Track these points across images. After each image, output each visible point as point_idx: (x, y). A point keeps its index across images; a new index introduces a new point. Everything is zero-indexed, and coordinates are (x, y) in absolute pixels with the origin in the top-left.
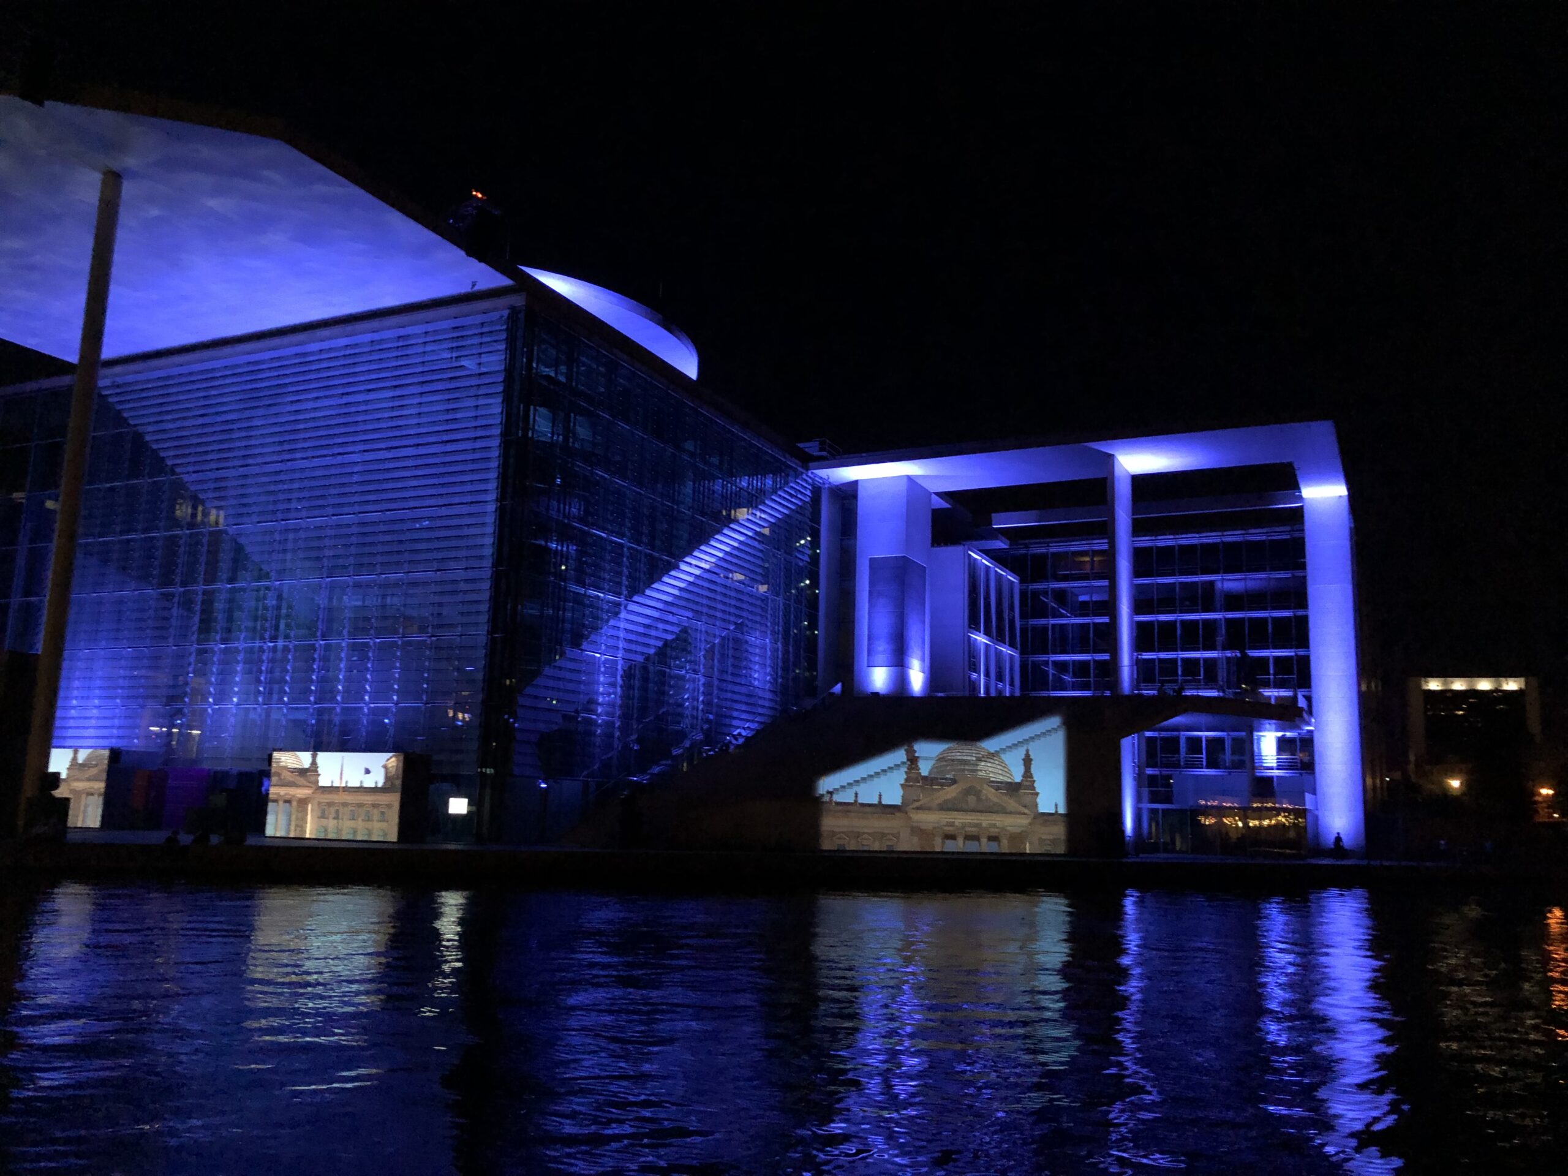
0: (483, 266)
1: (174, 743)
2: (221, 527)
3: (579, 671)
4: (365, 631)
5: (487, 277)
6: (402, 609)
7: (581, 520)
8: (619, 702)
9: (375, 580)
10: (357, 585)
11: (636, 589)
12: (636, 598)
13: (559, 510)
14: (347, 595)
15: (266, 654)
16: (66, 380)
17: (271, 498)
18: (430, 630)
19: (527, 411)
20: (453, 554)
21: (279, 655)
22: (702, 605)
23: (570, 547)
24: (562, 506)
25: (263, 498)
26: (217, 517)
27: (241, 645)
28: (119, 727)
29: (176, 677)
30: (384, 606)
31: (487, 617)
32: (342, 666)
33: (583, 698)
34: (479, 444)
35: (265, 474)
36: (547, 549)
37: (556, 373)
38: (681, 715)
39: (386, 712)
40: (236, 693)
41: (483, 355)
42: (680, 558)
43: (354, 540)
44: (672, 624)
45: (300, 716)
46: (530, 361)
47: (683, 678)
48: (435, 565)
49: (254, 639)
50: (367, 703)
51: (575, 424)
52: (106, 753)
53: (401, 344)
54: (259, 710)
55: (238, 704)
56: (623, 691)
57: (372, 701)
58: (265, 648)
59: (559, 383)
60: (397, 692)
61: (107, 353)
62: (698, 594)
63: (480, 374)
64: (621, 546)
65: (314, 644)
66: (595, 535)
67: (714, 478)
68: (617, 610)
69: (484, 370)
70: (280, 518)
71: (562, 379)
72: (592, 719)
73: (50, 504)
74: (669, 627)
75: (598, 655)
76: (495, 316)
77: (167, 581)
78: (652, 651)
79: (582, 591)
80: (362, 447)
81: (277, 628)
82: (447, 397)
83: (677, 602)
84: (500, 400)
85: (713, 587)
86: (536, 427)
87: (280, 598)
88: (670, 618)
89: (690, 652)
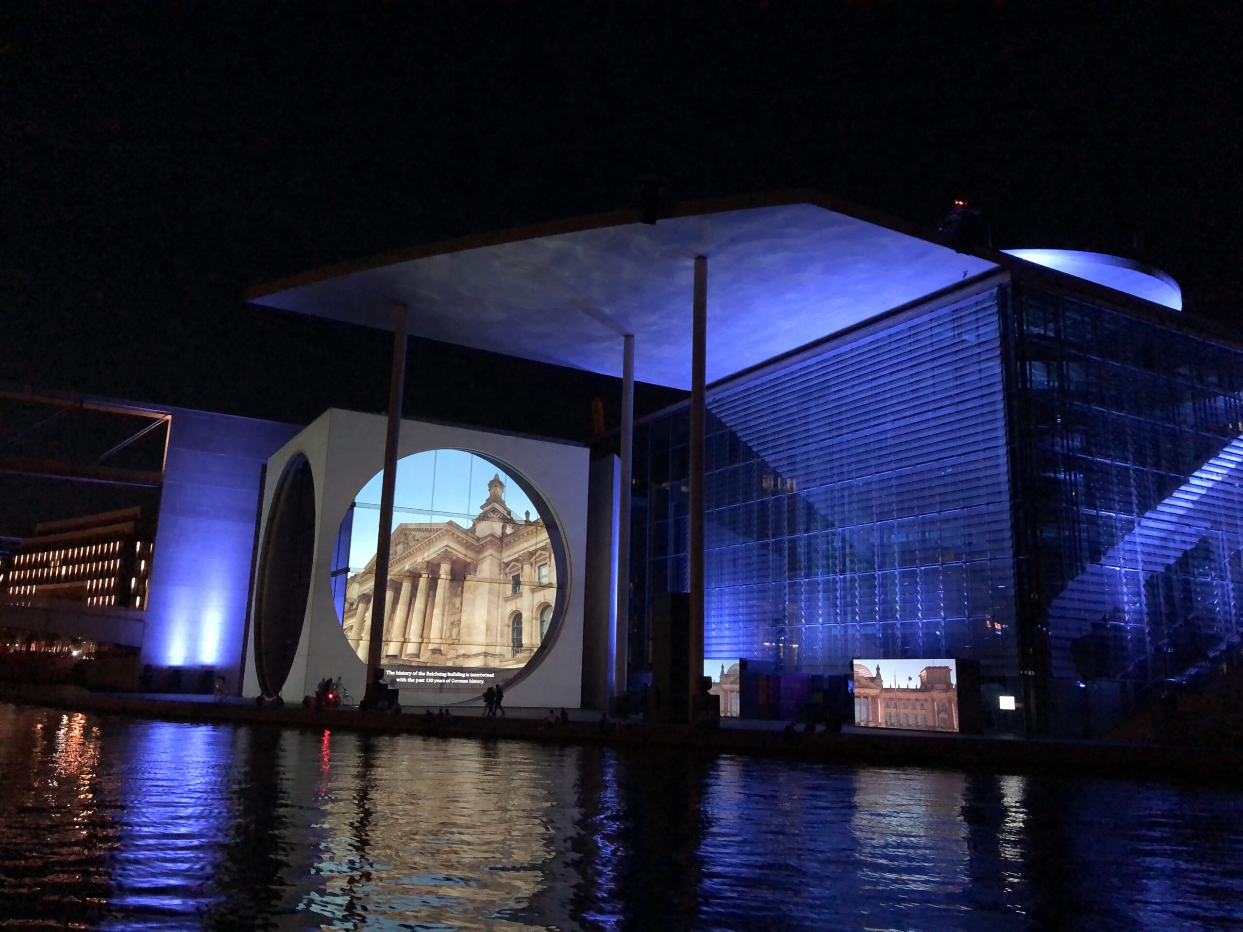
0: (971, 258)
1: (781, 654)
2: (795, 492)
3: (1102, 584)
4: (913, 561)
5: (976, 266)
6: (939, 541)
7: (1083, 450)
8: (1145, 609)
9: (914, 521)
10: (901, 526)
11: (1147, 504)
12: (1148, 514)
13: (1063, 446)
14: (894, 534)
15: (839, 584)
16: (686, 402)
17: (828, 466)
18: (964, 556)
19: (1023, 367)
20: (975, 493)
21: (848, 584)
22: (1220, 515)
23: (1078, 476)
24: (1065, 441)
25: (823, 467)
26: (792, 484)
27: (820, 579)
28: (744, 643)
29: (777, 605)
30: (924, 541)
31: (1011, 542)
32: (897, 590)
33: (1109, 608)
34: (985, 401)
35: (822, 449)
36: (1057, 481)
37: (1045, 331)
38: (1214, 620)
39: (937, 625)
40: (821, 615)
41: (980, 328)
42: (1190, 474)
43: (894, 490)
44: (1190, 535)
45: (869, 631)
46: (1020, 325)
47: (1208, 584)
48: (962, 504)
49: (828, 573)
50: (920, 620)
51: (1068, 371)
52: (738, 662)
53: (912, 332)
54: (839, 628)
55: (823, 624)
56: (1147, 598)
57: (924, 618)
58: (837, 579)
59: (1049, 338)
60: (944, 609)
61: (708, 381)
62: (1213, 505)
63: (980, 344)
64: (1127, 469)
65: (874, 575)
66: (1098, 462)
67: (1216, 395)
68: (1131, 526)
69: (982, 339)
70: (837, 480)
71: (1051, 334)
72: (1120, 626)
73: (684, 489)
74: (1186, 539)
75: (1118, 569)
76: (986, 294)
77: (763, 535)
78: (1172, 561)
79: (1094, 512)
80: (892, 418)
81: (844, 564)
82: (954, 367)
83: (1191, 514)
84: (999, 361)
85: (1230, 497)
86: (1033, 378)
87: (843, 540)
88: (1187, 530)
89: (1214, 561)
